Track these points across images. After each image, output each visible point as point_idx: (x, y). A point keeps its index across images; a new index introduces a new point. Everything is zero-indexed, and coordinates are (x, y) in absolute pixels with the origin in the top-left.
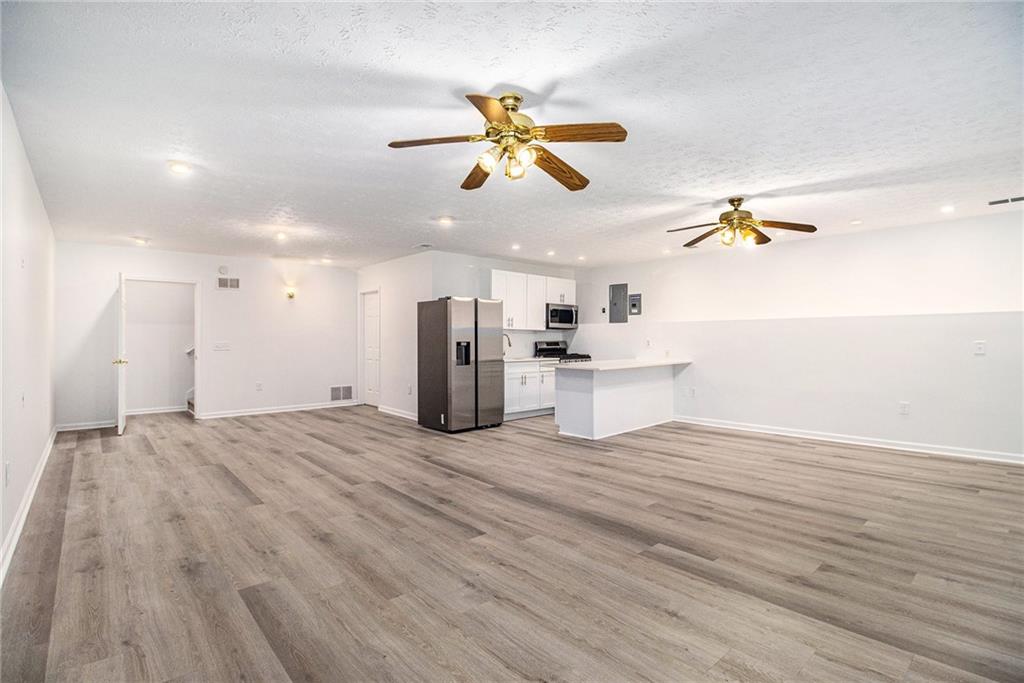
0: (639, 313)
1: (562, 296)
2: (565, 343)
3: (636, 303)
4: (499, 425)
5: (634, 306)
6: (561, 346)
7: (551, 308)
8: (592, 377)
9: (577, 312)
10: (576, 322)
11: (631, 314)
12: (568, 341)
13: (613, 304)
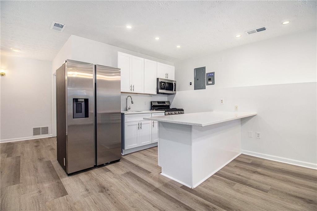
0: (213, 84)
1: (167, 75)
2: (169, 102)
3: (211, 78)
4: (118, 161)
5: (210, 80)
6: (166, 104)
7: (160, 80)
8: (191, 131)
9: (175, 84)
10: (175, 90)
11: (208, 84)
12: (170, 101)
13: (196, 79)
